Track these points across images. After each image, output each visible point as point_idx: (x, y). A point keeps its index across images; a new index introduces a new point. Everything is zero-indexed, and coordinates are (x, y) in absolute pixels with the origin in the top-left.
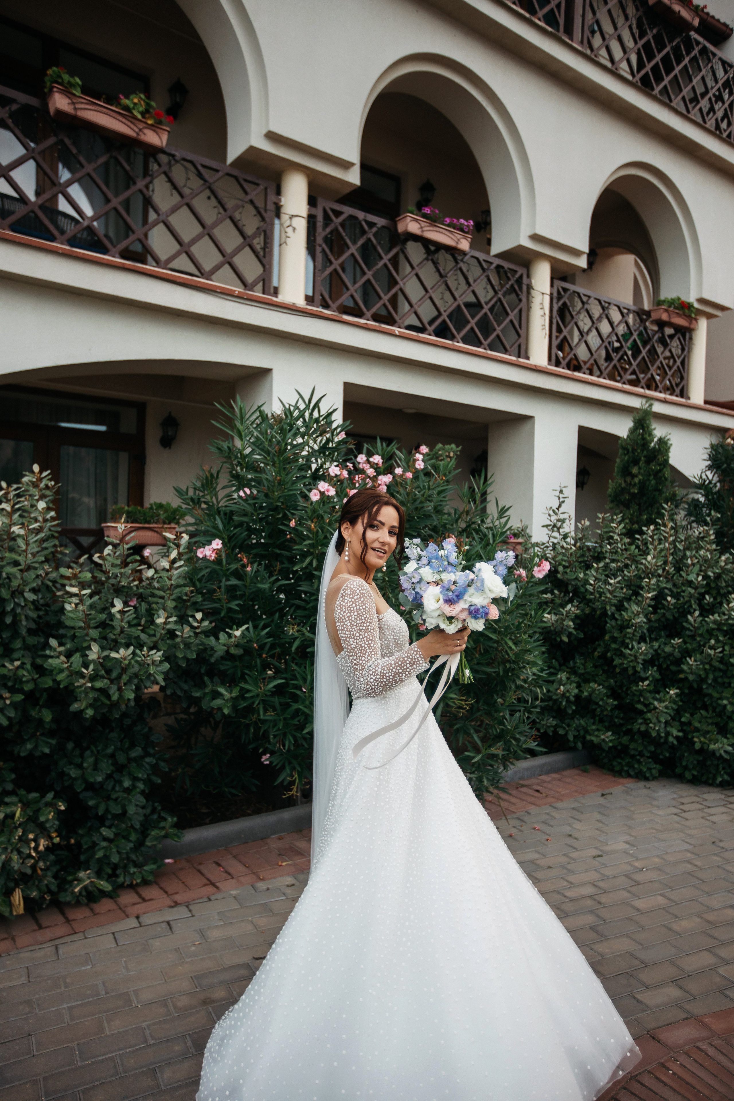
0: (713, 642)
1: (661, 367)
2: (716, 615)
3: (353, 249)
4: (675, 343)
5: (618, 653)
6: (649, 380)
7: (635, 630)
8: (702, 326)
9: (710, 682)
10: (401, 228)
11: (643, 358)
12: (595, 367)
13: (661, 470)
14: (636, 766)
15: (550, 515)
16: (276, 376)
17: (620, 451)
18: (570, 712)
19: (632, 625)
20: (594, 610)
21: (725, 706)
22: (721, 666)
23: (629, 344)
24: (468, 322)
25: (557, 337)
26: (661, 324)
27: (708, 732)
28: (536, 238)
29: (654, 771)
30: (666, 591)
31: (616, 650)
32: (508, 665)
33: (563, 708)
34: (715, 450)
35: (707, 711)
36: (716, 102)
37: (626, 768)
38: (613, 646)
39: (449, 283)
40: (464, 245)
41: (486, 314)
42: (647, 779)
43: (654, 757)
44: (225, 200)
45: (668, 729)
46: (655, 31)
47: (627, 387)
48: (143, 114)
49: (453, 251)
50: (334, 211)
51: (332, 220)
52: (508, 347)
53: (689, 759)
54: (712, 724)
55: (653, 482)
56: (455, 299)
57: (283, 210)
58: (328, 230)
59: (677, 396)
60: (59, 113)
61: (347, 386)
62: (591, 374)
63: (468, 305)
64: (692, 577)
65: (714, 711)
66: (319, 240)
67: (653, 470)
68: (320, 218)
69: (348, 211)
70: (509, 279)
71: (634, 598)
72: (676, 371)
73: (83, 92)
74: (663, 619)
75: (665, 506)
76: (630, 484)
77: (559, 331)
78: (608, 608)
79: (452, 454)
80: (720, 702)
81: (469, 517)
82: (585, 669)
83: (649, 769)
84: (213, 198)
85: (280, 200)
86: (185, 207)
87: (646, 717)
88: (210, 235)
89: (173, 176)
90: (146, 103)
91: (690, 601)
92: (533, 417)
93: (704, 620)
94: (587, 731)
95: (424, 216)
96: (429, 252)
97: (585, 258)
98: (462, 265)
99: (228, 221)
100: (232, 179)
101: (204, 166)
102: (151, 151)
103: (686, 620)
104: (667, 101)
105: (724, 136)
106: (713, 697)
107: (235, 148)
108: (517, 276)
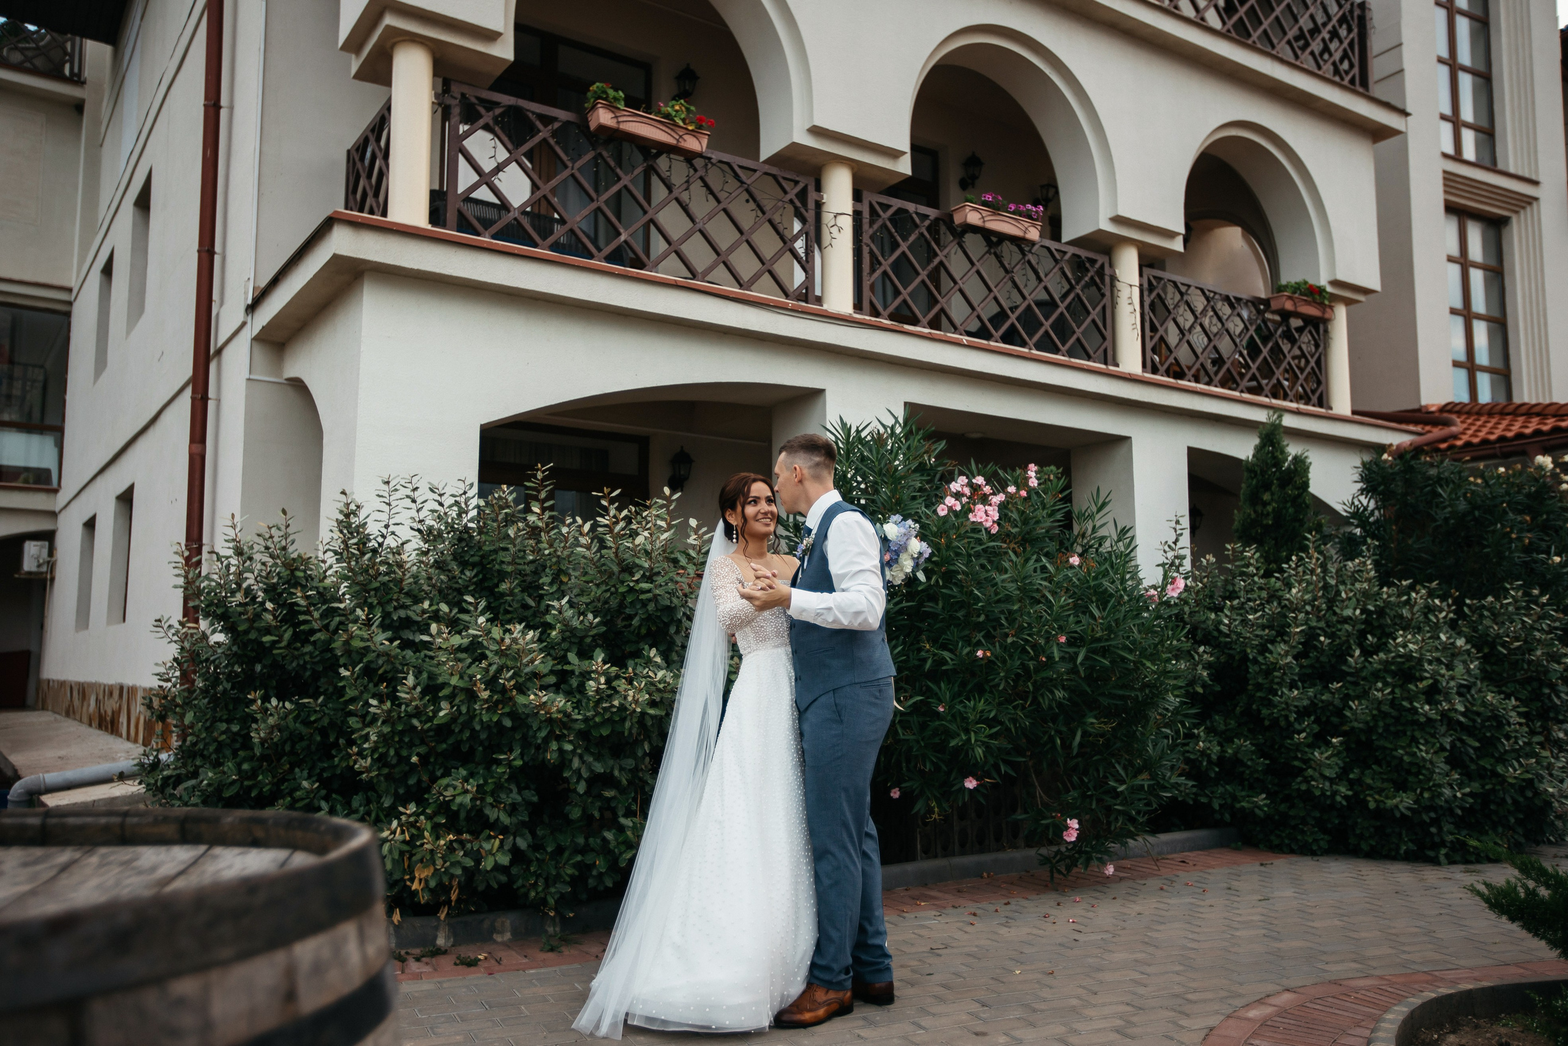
0: (1380, 685)
1: (1290, 370)
2: (1381, 655)
3: (904, 247)
4: (1306, 337)
5: (1266, 702)
6: (1274, 386)
7: (1284, 674)
8: (1340, 317)
9: (1380, 731)
10: (958, 219)
11: (1265, 358)
12: (1202, 373)
13: (1299, 495)
14: (1299, 837)
15: (1165, 552)
16: (829, 395)
17: (1246, 474)
18: (1213, 775)
19: (1279, 668)
20: (1231, 657)
21: (1401, 758)
22: (1392, 711)
23: (1244, 343)
24: (1041, 325)
25: (1152, 338)
26: (1286, 315)
27: (1383, 789)
28: (1118, 220)
30: (1319, 631)
31: (1262, 699)
33: (1203, 769)
34: (1368, 469)
35: (1380, 766)
36: (1331, 40)
37: (1287, 841)
38: (1259, 695)
39: (1016, 279)
40: (1034, 234)
41: (1062, 314)
42: (1313, 854)
43: (1321, 825)
44: (763, 203)
45: (1335, 787)
47: (1246, 396)
48: (684, 120)
49: (1018, 241)
50: (880, 204)
51: (879, 216)
52: (1091, 353)
53: (1363, 824)
54: (1388, 780)
55: (1291, 510)
56: (1024, 298)
57: (825, 208)
58: (876, 226)
59: (1314, 405)
60: (602, 128)
61: (909, 406)
62: (1197, 381)
63: (1038, 304)
64: (1348, 612)
65: (1388, 765)
66: (866, 239)
67: (1290, 496)
68: (866, 214)
69: (897, 203)
70: (1088, 270)
71: (1277, 637)
72: (1309, 373)
73: (626, 106)
74: (1317, 665)
75: (1309, 536)
76: (1262, 514)
77: (1154, 329)
78: (1249, 651)
79: (1052, 477)
80: (1394, 753)
81: (1085, 541)
82: (1226, 725)
83: (1315, 841)
84: (751, 201)
85: (822, 198)
86: (722, 213)
87: (1306, 774)
88: (748, 242)
89: (710, 180)
90: (688, 109)
91: (1348, 641)
92: (1129, 438)
93: (1366, 660)
94: (1235, 798)
95: (985, 204)
96: (990, 244)
97: (1180, 239)
98: (1030, 257)
99: (767, 224)
100: (770, 178)
101: (741, 167)
102: (689, 157)
103: (1346, 662)
104: (1269, 49)
105: (1346, 82)
106: (1385, 748)
107: (770, 145)
108: (1097, 266)
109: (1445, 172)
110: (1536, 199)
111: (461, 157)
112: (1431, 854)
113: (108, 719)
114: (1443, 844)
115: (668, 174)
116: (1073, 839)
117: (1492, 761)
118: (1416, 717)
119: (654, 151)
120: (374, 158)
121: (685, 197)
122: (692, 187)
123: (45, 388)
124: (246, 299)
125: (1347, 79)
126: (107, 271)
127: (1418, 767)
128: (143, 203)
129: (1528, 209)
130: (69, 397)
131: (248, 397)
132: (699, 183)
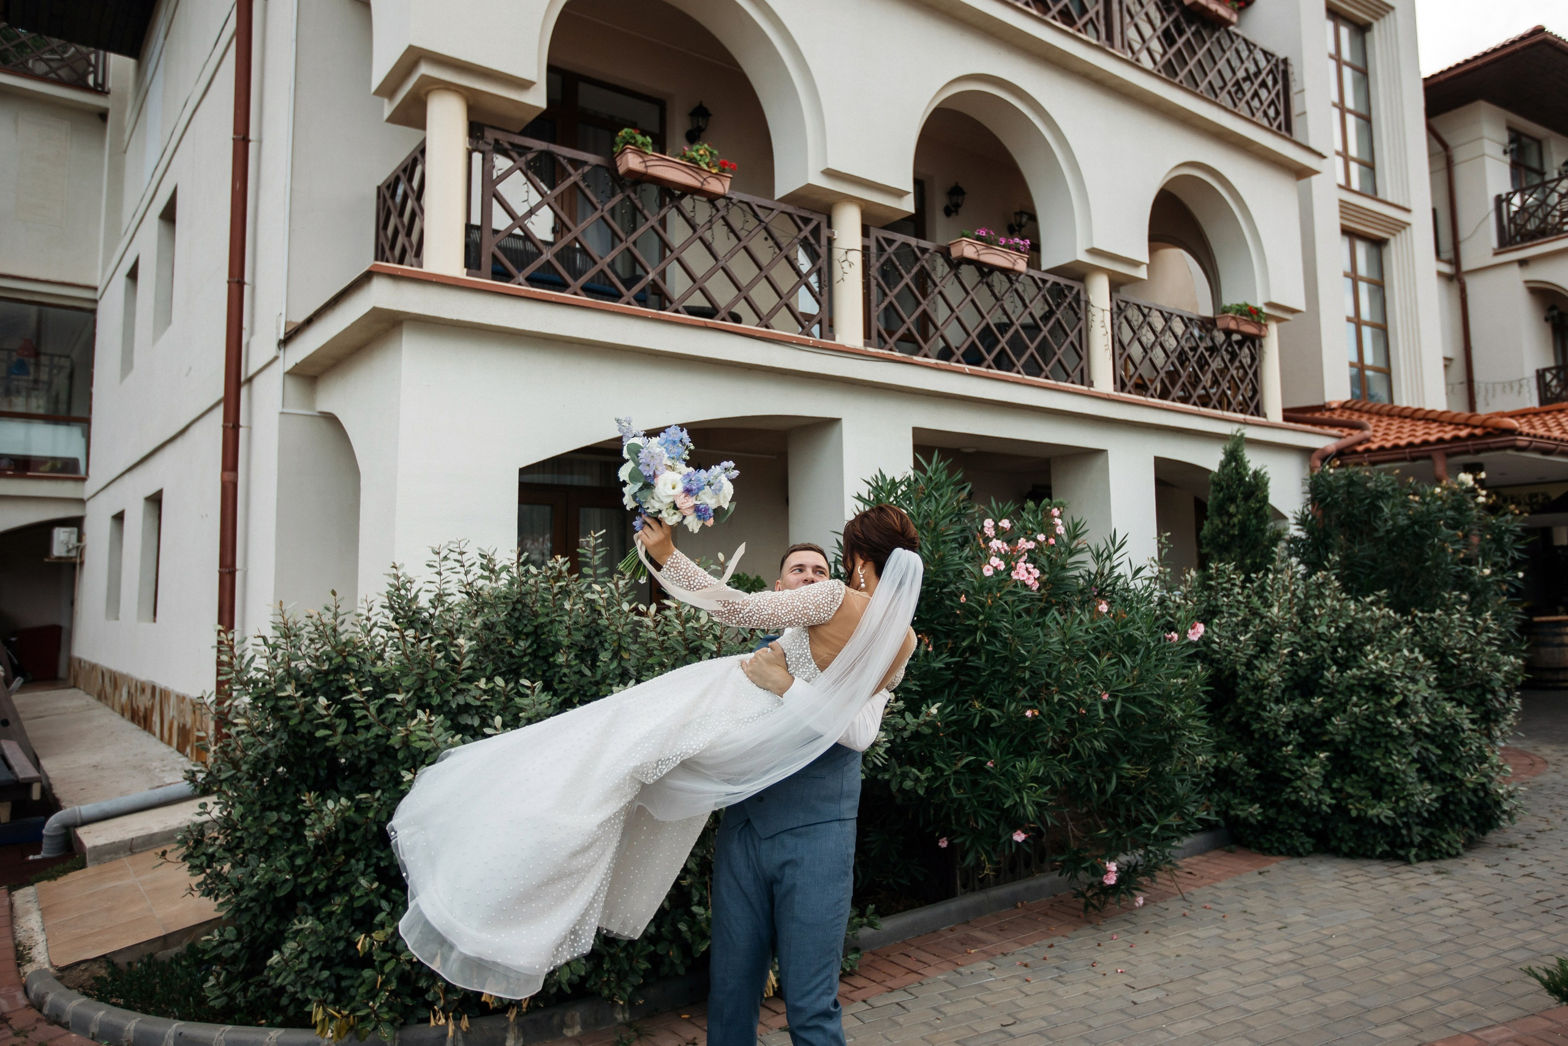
0: (1355, 699)
1: (1232, 381)
2: (1354, 670)
3: (907, 279)
4: (1244, 352)
5: (1255, 716)
8: (1273, 332)
9: (1357, 743)
10: (955, 253)
13: (1261, 508)
14: (1288, 841)
15: (1152, 567)
16: (846, 426)
17: (1212, 487)
19: (1268, 685)
20: (1220, 671)
21: (1377, 768)
22: (1368, 725)
24: (1027, 347)
25: (1121, 357)
26: (1228, 333)
27: (1362, 798)
28: (1093, 252)
29: (1307, 846)
31: (1251, 713)
32: (1173, 733)
34: (1316, 482)
35: (1359, 775)
37: (1276, 845)
38: (1250, 709)
39: (1006, 306)
40: (1021, 266)
41: (1045, 337)
42: (1300, 855)
43: (1306, 830)
44: (780, 240)
45: (1321, 797)
46: (1193, 28)
48: (708, 164)
49: (1005, 271)
50: (885, 239)
51: (885, 250)
52: (1070, 374)
53: (1344, 829)
54: (1366, 788)
55: (1254, 522)
56: (1012, 323)
57: (836, 244)
58: (882, 260)
59: (1252, 415)
60: (630, 172)
61: (917, 431)
63: (1024, 327)
64: (1322, 629)
65: (1366, 775)
66: (874, 272)
67: (1253, 508)
68: (874, 249)
69: (900, 238)
70: (1066, 296)
71: (1263, 655)
72: (1248, 383)
73: (654, 150)
74: (1295, 677)
77: (1122, 348)
78: (1238, 667)
80: (1372, 764)
83: (1302, 844)
84: (769, 239)
85: (833, 234)
86: (743, 251)
87: (1294, 784)
88: (767, 278)
89: (730, 219)
90: (711, 153)
91: (1323, 656)
92: (1106, 451)
93: (1342, 675)
94: (1229, 806)
95: (979, 238)
96: (983, 275)
97: (1144, 267)
98: (1017, 285)
99: (784, 260)
100: (786, 216)
101: (759, 206)
102: (712, 198)
103: (1322, 676)
104: (1213, 98)
105: (1274, 128)
106: (1361, 758)
107: (785, 184)
108: (1074, 292)
109: (1341, 201)
110: (1409, 224)
111: (494, 201)
112: (1402, 852)
113: (141, 714)
114: (1412, 844)
115: (692, 214)
116: (1113, 882)
117: (1451, 766)
118: (1389, 730)
119: (678, 192)
120: (405, 197)
121: (708, 236)
122: (714, 226)
123: (71, 376)
124: (278, 333)
125: (1275, 124)
126: (133, 275)
127: (1392, 778)
128: (169, 215)
129: (1403, 232)
130: (96, 390)
131: (280, 430)
132: (721, 222)
